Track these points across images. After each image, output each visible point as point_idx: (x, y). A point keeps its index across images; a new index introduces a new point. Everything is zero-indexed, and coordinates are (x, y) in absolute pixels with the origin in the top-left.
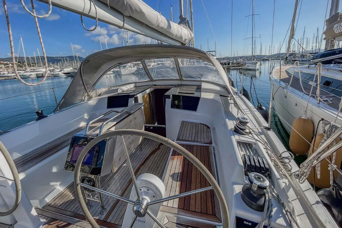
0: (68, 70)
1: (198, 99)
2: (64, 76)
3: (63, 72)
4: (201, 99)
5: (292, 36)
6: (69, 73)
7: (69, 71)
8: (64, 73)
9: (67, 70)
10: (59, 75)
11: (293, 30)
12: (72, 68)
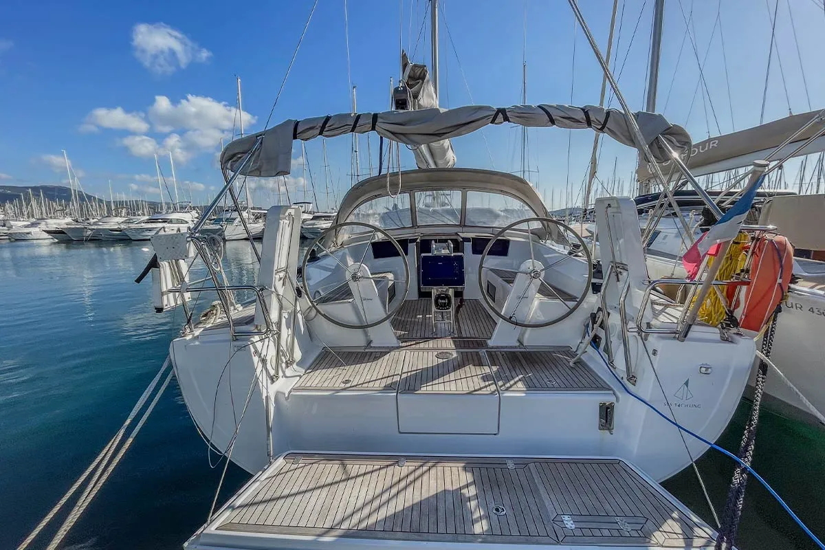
0: (59, 224)
1: (507, 242)
2: (47, 240)
3: (43, 226)
4: (511, 243)
5: (593, 174)
6: (61, 232)
7: (62, 227)
8: (49, 232)
9: (55, 224)
10: (29, 236)
11: (594, 162)
12: (69, 220)
